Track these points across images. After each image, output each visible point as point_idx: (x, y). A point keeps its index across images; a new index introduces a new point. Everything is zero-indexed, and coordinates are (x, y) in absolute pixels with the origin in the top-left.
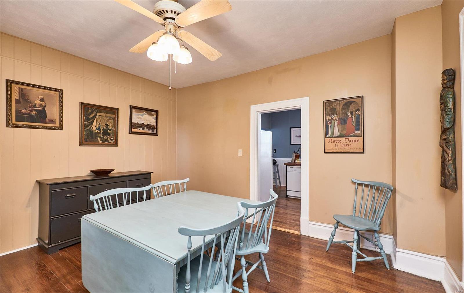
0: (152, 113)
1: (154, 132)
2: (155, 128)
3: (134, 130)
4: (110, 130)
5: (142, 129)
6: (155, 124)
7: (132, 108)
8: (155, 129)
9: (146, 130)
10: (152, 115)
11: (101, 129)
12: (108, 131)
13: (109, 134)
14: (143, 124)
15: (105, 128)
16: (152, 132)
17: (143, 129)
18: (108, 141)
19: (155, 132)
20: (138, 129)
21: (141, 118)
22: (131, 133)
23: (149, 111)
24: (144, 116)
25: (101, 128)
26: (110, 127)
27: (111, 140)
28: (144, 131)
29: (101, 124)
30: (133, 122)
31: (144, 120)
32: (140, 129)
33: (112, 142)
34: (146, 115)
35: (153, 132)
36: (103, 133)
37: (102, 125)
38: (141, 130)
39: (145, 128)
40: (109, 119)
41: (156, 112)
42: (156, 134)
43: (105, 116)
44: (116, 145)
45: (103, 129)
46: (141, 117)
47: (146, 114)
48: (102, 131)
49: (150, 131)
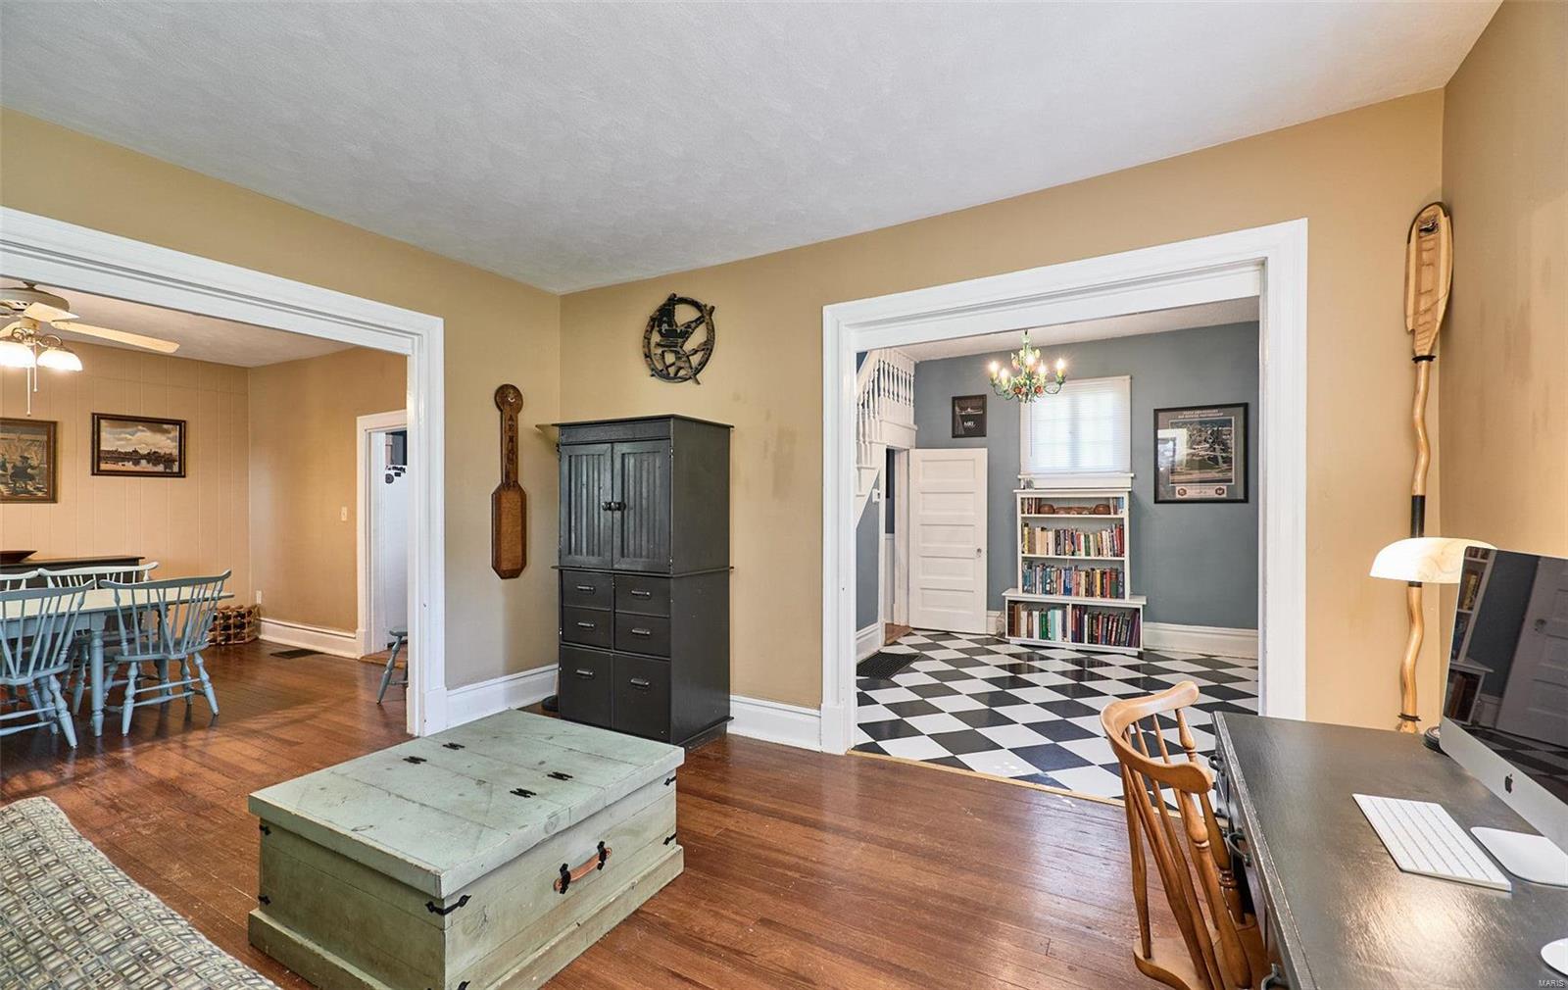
0: (165, 426)
1: (171, 468)
2: (174, 461)
3: (104, 466)
4: (33, 468)
5: (133, 464)
6: (175, 452)
7: (97, 419)
8: (177, 463)
9: (144, 466)
10: (167, 432)
11: (9, 466)
12: (29, 470)
13: (32, 478)
14: (135, 451)
15: (19, 464)
16: (165, 469)
17: (137, 463)
18: (29, 492)
19: (176, 469)
20: (120, 464)
21: (130, 439)
22: (97, 471)
23: (155, 423)
24: (139, 434)
25: (7, 465)
26: (35, 463)
27: (39, 489)
28: (137, 469)
29: (7, 457)
30: (102, 448)
31: (140, 444)
32: (126, 463)
33: (40, 494)
34: (143, 434)
35: (167, 470)
36: (12, 476)
37: (10, 459)
38: (129, 466)
39: (143, 462)
40: (31, 445)
41: (180, 424)
42: (181, 474)
43: (19, 440)
44: (52, 498)
45: (14, 467)
46: (129, 437)
47: (143, 431)
48: (10, 471)
49: (160, 468)
